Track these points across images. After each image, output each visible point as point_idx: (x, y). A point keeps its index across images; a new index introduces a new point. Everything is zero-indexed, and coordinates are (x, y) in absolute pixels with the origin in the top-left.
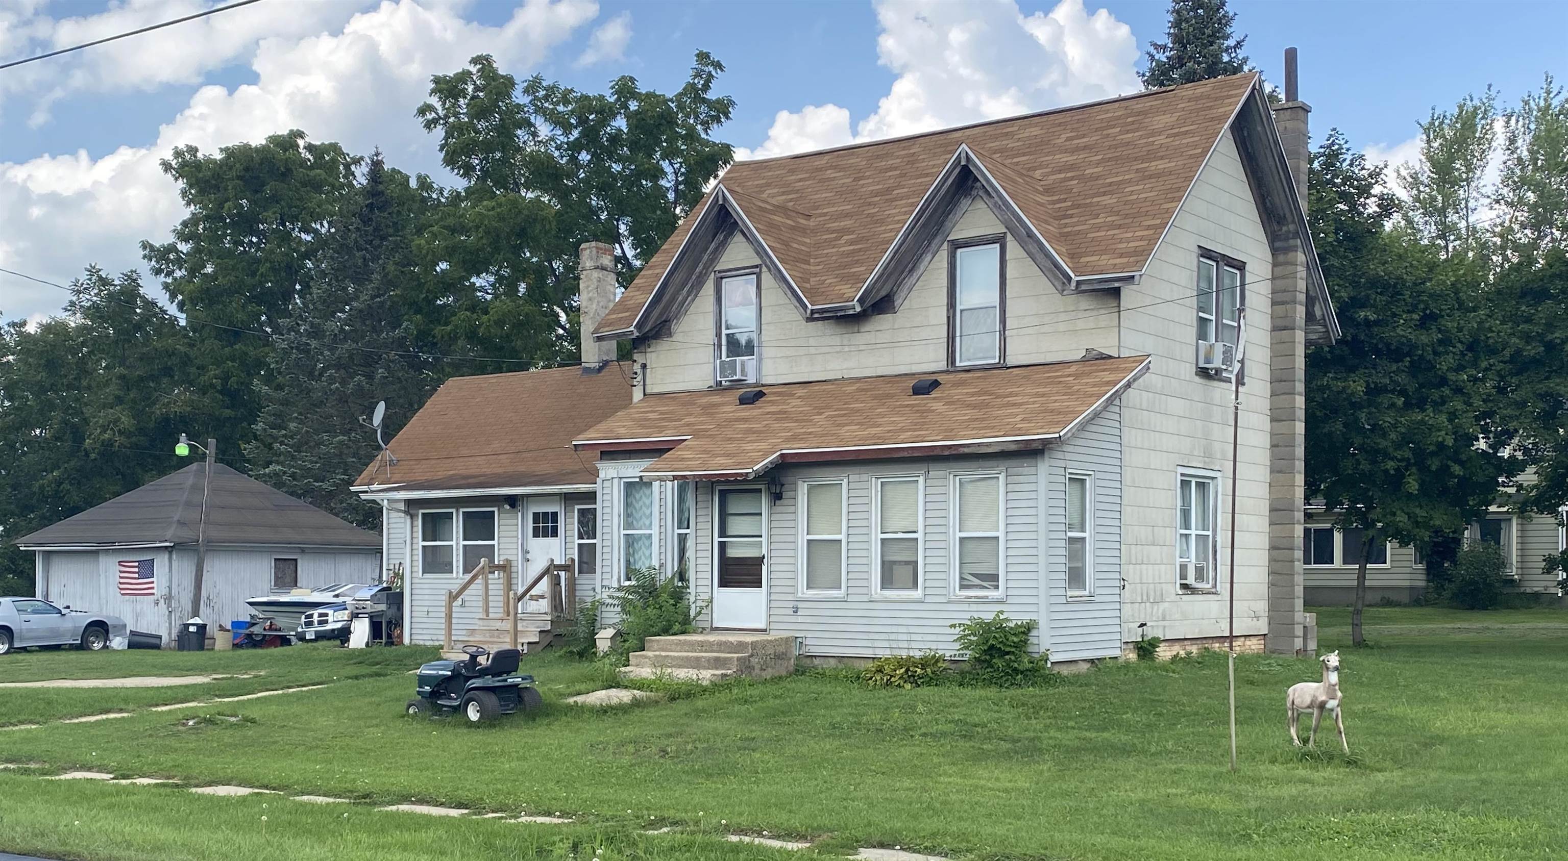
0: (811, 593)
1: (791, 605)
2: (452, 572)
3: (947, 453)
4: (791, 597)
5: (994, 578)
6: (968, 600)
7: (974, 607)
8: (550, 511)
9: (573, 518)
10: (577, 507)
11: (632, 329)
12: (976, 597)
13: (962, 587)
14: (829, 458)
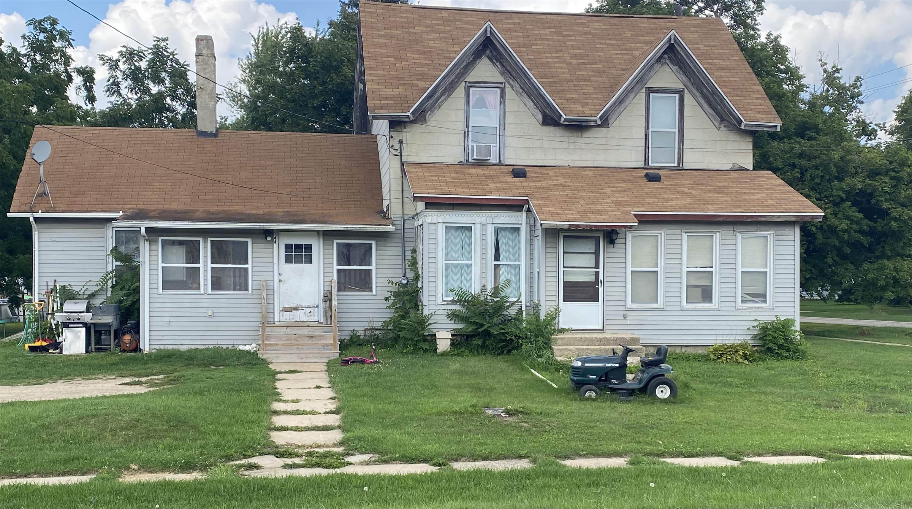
0: (635, 306)
1: (622, 313)
2: (199, 289)
3: (750, 220)
4: (622, 308)
5: (764, 296)
6: (750, 309)
7: (753, 313)
8: (303, 243)
9: (332, 249)
10: (336, 242)
11: (408, 114)
12: (755, 307)
13: (743, 301)
14: (665, 219)
